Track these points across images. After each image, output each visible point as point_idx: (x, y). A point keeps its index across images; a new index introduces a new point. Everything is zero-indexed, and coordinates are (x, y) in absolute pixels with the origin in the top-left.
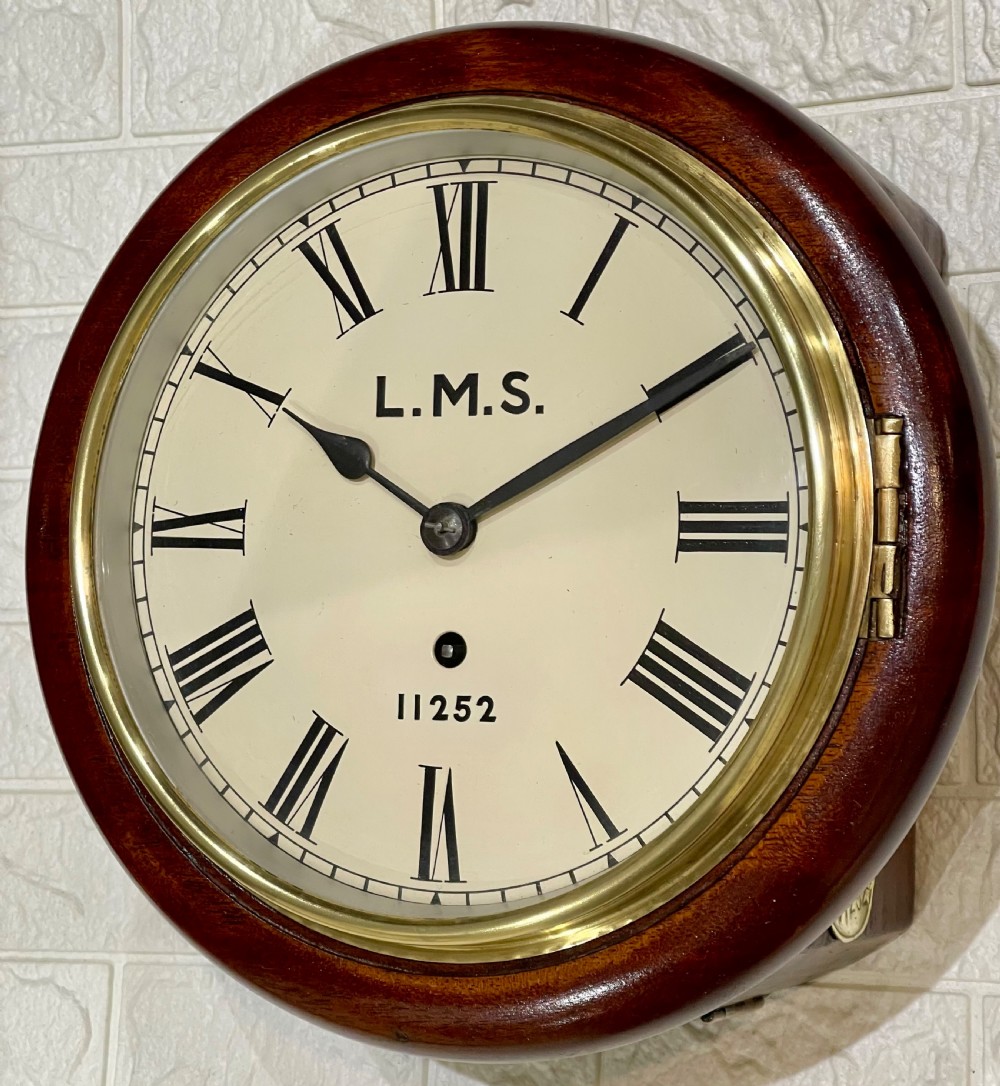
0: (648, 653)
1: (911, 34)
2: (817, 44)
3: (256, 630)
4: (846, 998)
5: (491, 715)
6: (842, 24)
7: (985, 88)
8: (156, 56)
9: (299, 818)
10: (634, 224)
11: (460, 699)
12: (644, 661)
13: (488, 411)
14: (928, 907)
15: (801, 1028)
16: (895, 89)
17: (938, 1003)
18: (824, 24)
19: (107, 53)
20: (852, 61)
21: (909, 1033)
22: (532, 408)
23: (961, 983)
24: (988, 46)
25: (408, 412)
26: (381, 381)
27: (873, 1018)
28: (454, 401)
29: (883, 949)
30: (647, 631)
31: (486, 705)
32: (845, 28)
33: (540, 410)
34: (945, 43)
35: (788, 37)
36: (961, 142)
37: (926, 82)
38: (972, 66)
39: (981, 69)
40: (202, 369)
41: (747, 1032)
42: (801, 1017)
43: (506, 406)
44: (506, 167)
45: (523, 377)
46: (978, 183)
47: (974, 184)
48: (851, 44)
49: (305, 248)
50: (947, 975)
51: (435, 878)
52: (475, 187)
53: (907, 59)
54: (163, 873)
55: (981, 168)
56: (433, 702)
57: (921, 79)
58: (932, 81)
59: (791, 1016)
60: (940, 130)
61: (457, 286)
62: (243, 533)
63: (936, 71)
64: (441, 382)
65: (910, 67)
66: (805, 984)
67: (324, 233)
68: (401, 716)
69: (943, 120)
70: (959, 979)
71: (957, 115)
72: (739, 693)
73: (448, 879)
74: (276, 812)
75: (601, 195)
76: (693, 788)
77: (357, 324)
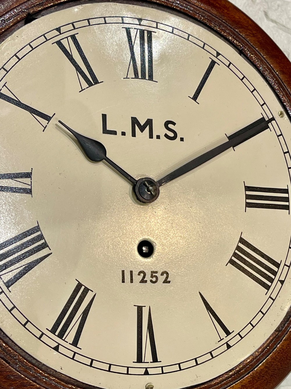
0: (236, 251)
3: (41, 237)
5: (168, 280)
9: (70, 336)
10: (217, 63)
12: (235, 255)
13: (158, 137)
22: (178, 138)
25: (119, 133)
26: (104, 117)
28: (142, 131)
30: (235, 242)
31: (165, 275)
33: (182, 139)
40: (2, 96)
43: (166, 136)
44: (160, 26)
45: (174, 124)
49: (59, 44)
51: (145, 362)
52: (146, 32)
56: (139, 274)
61: (140, 77)
62: (31, 185)
64: (135, 121)
67: (70, 39)
68: (123, 281)
72: (275, 269)
73: (152, 361)
74: (57, 333)
75: (203, 48)
76: (261, 311)
77: (90, 87)
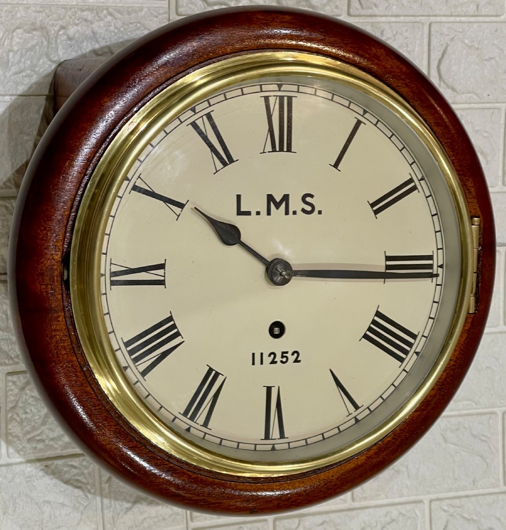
0: (372, 326)
3: (174, 326)
5: (299, 359)
9: (201, 419)
10: (364, 123)
12: (370, 329)
13: (294, 213)
22: (316, 212)
25: (254, 213)
26: (239, 197)
28: (277, 208)
30: (371, 316)
31: (296, 355)
33: (320, 212)
40: (135, 188)
43: (304, 211)
44: (301, 89)
45: (312, 196)
49: (194, 125)
51: (273, 438)
52: (286, 99)
56: (269, 355)
61: (278, 149)
62: (164, 276)
64: (270, 198)
67: (205, 118)
68: (253, 364)
72: (412, 341)
73: (279, 438)
74: (189, 416)
75: (348, 107)
76: (393, 384)
77: (224, 167)
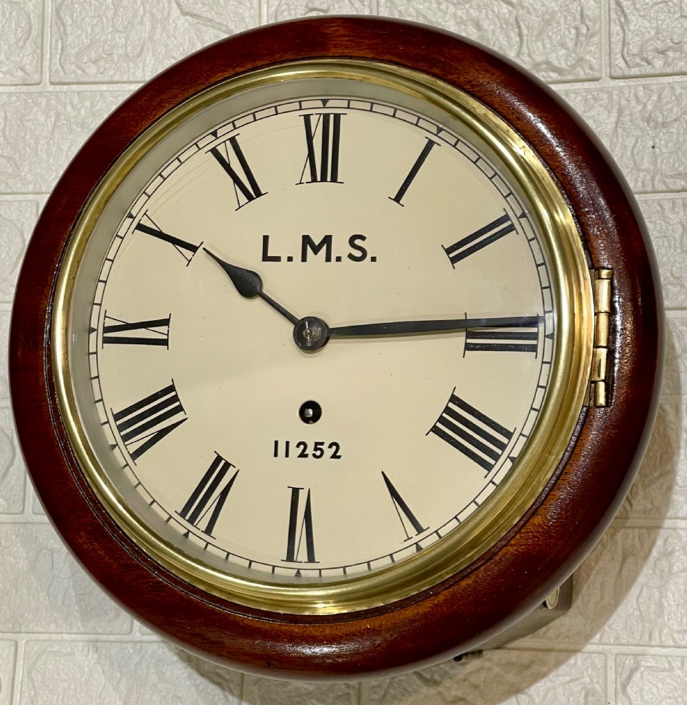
0: (444, 415)
1: (576, 45)
2: (515, 47)
3: (175, 399)
4: (526, 657)
5: (338, 454)
6: (532, 36)
7: (622, 81)
8: (69, 32)
9: (203, 522)
10: (438, 144)
11: (317, 444)
12: (441, 420)
13: (339, 259)
14: (580, 597)
15: (496, 676)
16: (565, 78)
17: (586, 659)
18: (520, 35)
19: (33, 28)
20: (538, 59)
21: (568, 679)
22: (368, 258)
23: (601, 646)
24: (626, 55)
25: (284, 259)
26: (266, 238)
27: (545, 669)
28: (316, 253)
29: (551, 625)
30: (444, 401)
31: (334, 448)
32: (534, 38)
33: (374, 259)
34: (597, 51)
35: (497, 42)
36: (607, 113)
37: (585, 75)
38: (614, 66)
39: (620, 68)
40: (140, 227)
41: (460, 680)
42: (497, 670)
43: (351, 257)
44: (353, 104)
45: (363, 238)
46: (617, 139)
47: (615, 139)
48: (538, 48)
49: (215, 152)
50: (593, 641)
51: (298, 560)
52: (332, 117)
53: (574, 59)
54: (107, 559)
55: (619, 130)
56: (298, 446)
57: (582, 73)
58: (589, 74)
59: (489, 669)
60: (593, 105)
61: (319, 179)
62: (168, 335)
63: (591, 68)
64: (307, 240)
65: (575, 65)
66: (498, 648)
67: (228, 143)
68: (276, 455)
69: (596, 99)
70: (600, 644)
71: (605, 96)
72: (504, 440)
73: (307, 561)
74: (187, 518)
75: (416, 125)
76: (474, 501)
77: (250, 201)
